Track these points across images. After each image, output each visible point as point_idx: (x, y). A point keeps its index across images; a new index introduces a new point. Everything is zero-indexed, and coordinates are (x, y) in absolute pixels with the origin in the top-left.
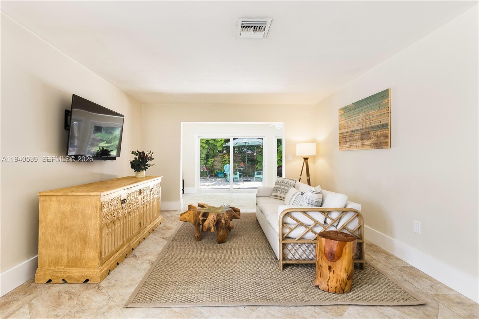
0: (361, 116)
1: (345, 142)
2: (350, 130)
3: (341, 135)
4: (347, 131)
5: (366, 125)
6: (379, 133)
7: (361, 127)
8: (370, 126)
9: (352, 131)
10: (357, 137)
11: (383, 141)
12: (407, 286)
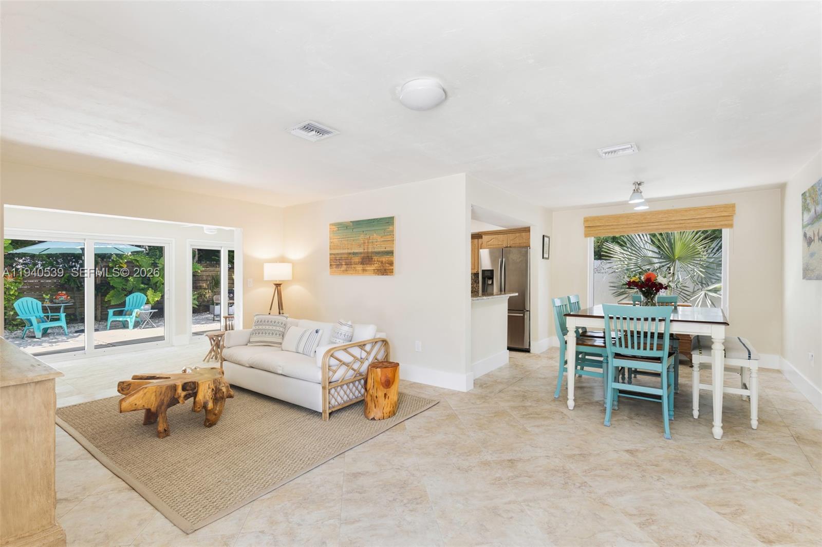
0: (362, 237)
1: (338, 266)
2: (346, 251)
3: (333, 256)
4: (342, 252)
5: (368, 249)
6: (384, 259)
7: (362, 251)
8: (373, 250)
9: (350, 254)
10: (357, 260)
11: (387, 268)
12: (423, 396)
